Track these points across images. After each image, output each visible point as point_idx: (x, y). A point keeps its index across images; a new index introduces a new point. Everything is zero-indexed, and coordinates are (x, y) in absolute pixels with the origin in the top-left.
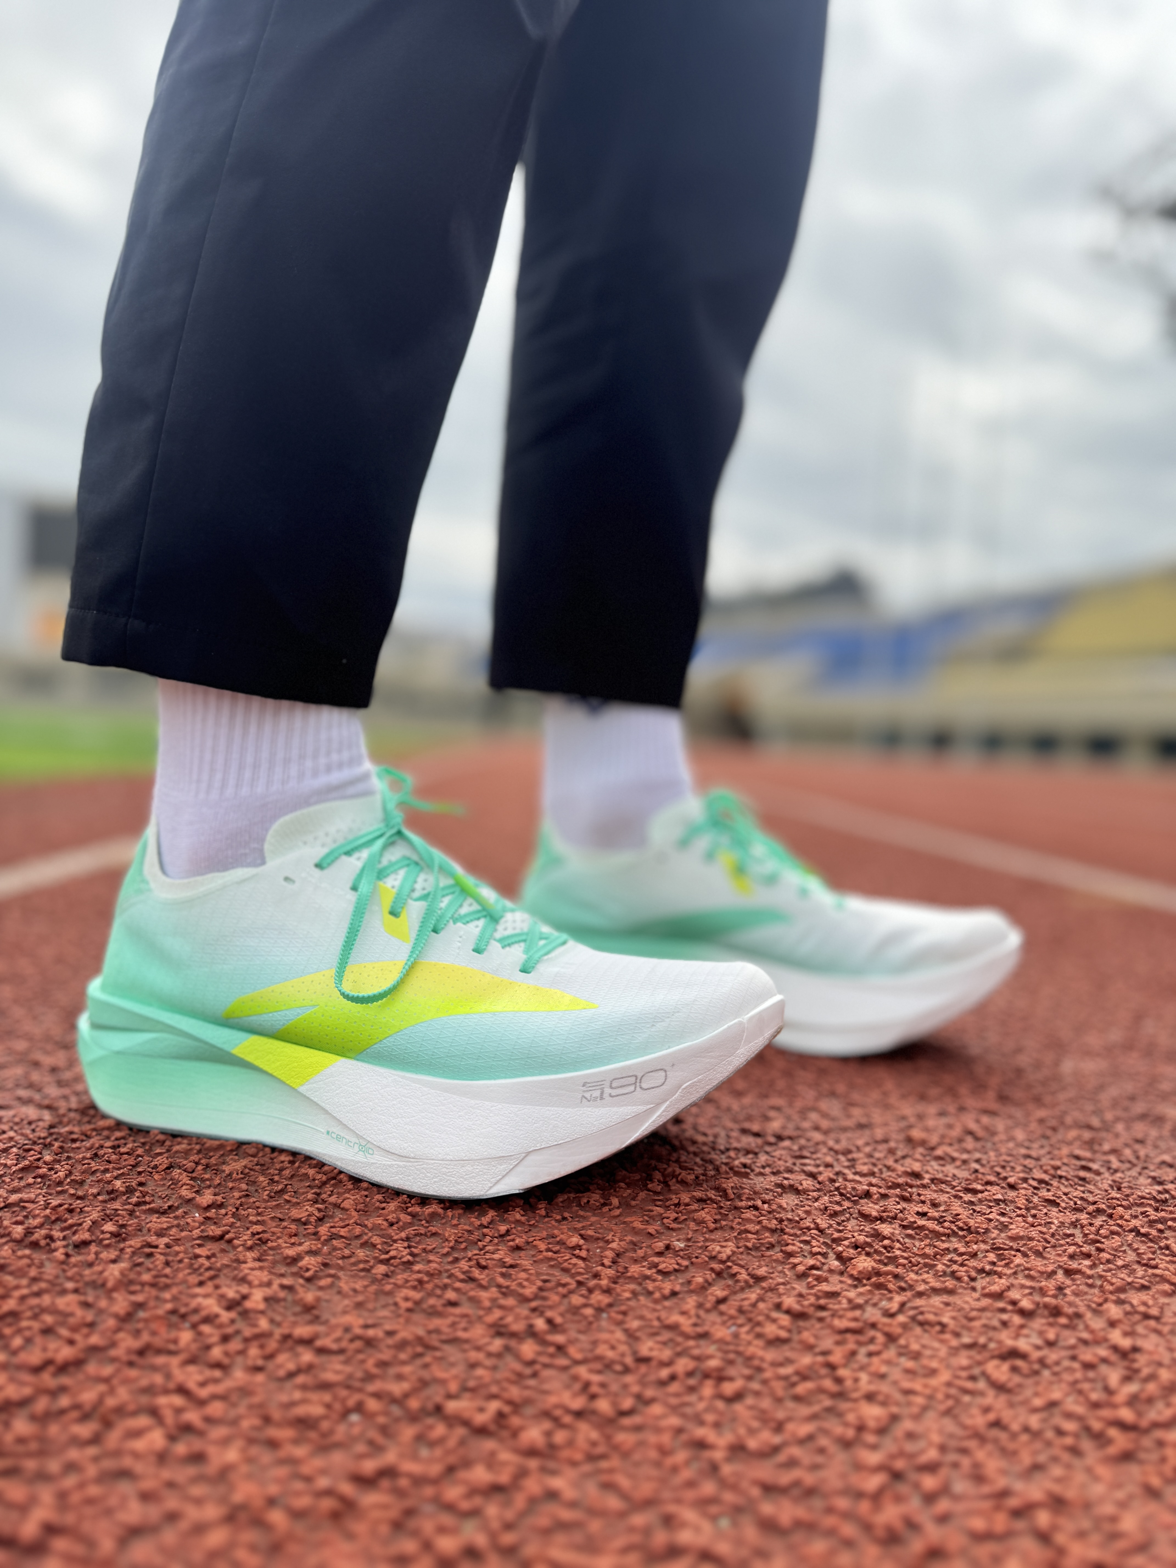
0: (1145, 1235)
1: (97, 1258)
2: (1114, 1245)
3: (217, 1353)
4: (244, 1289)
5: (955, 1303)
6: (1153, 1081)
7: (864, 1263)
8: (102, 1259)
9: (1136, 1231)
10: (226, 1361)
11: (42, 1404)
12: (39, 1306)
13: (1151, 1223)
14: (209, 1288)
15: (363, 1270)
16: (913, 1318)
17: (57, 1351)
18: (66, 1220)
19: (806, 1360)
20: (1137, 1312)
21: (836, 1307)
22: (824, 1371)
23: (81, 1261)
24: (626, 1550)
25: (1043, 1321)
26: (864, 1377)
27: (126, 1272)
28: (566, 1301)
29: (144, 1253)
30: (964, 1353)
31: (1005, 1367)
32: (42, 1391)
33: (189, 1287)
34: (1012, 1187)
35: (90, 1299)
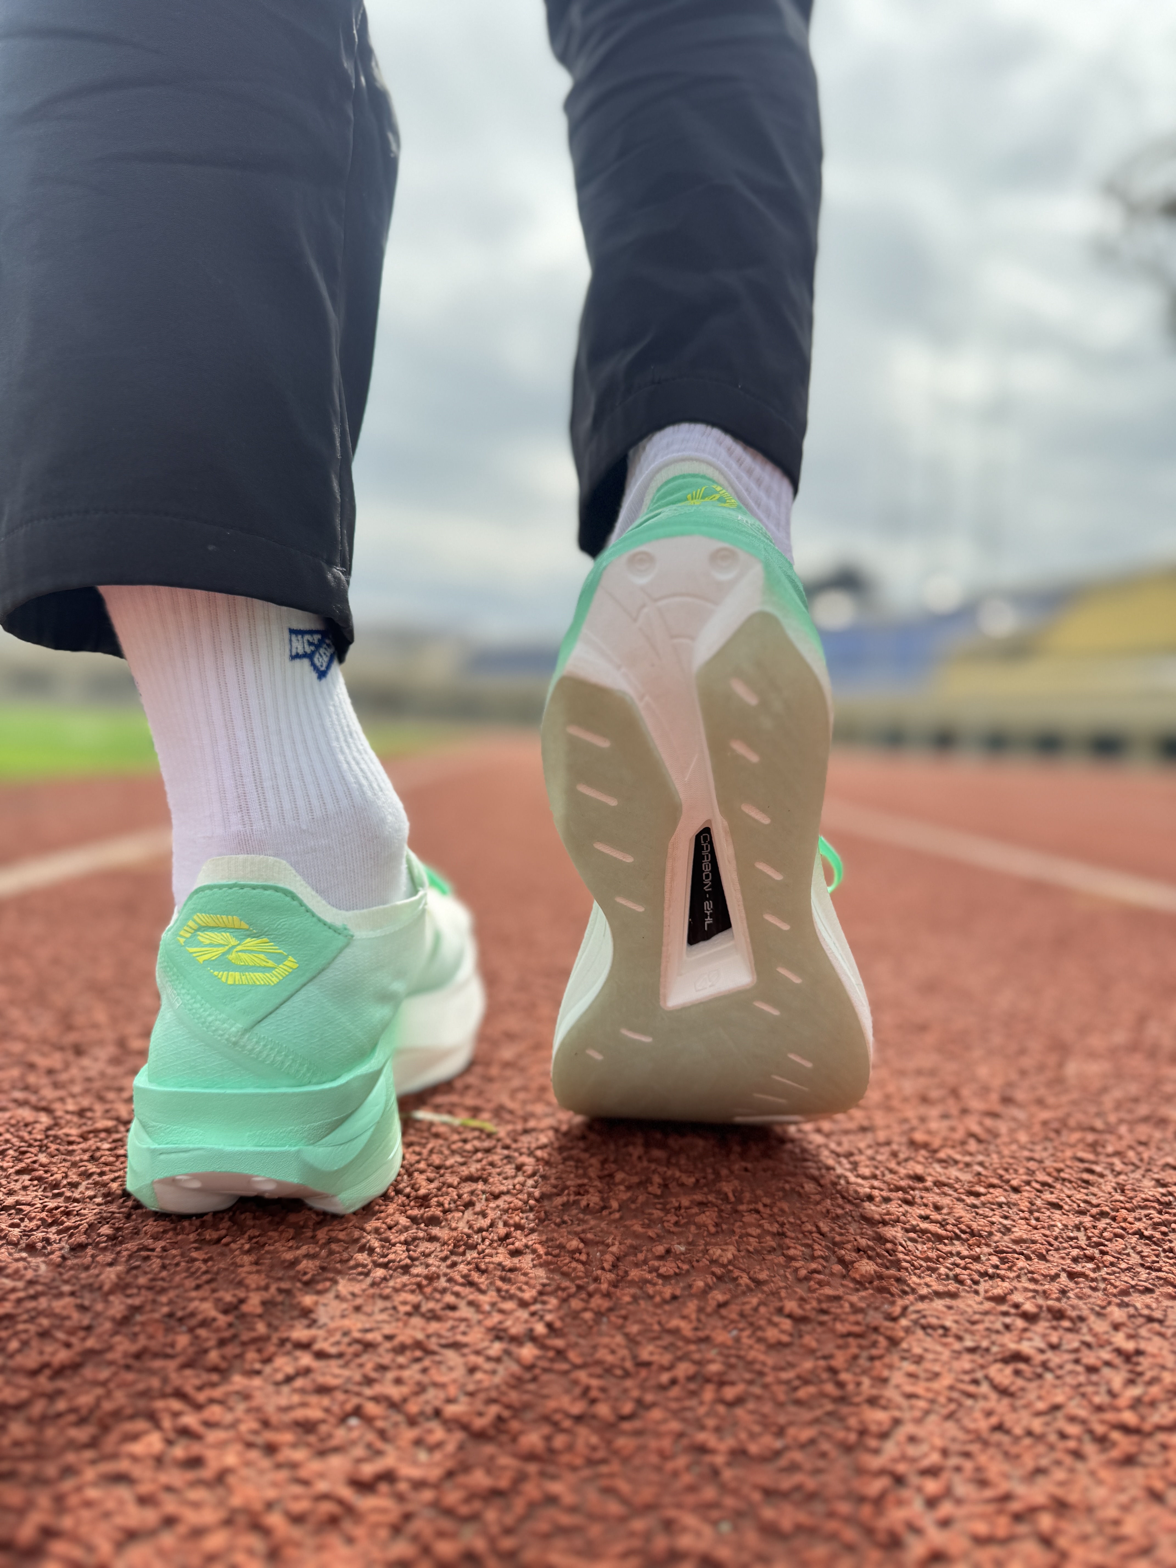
0: (1150, 1238)
1: (93, 1262)
2: (1118, 1248)
3: (213, 1356)
4: (241, 1294)
5: (958, 1307)
6: (1158, 1082)
7: (867, 1267)
8: (98, 1262)
9: (1140, 1234)
10: (223, 1365)
11: (38, 1408)
12: (34, 1309)
13: (1155, 1226)
14: (205, 1292)
15: (360, 1274)
16: (916, 1322)
17: (53, 1354)
18: (62, 1223)
19: (808, 1365)
20: (1141, 1315)
21: (839, 1311)
22: (825, 1376)
23: (77, 1264)
24: (626, 1555)
25: (1047, 1324)
26: (866, 1382)
27: (123, 1276)
28: (565, 1306)
29: (140, 1256)
30: (967, 1357)
31: (1009, 1370)
32: (38, 1395)
33: (186, 1291)
34: (1016, 1190)
35: (87, 1303)
